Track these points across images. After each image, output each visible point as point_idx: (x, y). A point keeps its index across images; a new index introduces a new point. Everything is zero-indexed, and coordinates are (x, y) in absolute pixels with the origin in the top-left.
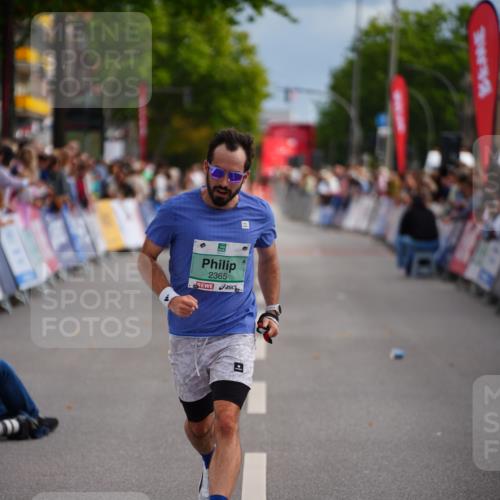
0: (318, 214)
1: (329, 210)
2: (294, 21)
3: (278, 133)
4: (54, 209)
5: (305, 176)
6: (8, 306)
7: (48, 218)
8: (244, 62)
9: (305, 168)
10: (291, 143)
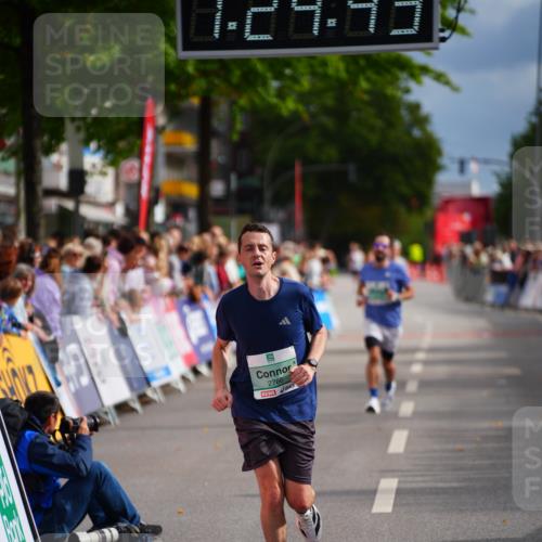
0: (491, 293)
1: (503, 289)
2: (455, 89)
3: (451, 208)
4: (193, 300)
5: (477, 253)
6: (137, 406)
7: (186, 309)
8: (416, 133)
9: (478, 245)
10: (467, 217)
